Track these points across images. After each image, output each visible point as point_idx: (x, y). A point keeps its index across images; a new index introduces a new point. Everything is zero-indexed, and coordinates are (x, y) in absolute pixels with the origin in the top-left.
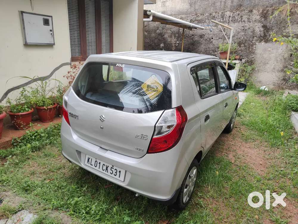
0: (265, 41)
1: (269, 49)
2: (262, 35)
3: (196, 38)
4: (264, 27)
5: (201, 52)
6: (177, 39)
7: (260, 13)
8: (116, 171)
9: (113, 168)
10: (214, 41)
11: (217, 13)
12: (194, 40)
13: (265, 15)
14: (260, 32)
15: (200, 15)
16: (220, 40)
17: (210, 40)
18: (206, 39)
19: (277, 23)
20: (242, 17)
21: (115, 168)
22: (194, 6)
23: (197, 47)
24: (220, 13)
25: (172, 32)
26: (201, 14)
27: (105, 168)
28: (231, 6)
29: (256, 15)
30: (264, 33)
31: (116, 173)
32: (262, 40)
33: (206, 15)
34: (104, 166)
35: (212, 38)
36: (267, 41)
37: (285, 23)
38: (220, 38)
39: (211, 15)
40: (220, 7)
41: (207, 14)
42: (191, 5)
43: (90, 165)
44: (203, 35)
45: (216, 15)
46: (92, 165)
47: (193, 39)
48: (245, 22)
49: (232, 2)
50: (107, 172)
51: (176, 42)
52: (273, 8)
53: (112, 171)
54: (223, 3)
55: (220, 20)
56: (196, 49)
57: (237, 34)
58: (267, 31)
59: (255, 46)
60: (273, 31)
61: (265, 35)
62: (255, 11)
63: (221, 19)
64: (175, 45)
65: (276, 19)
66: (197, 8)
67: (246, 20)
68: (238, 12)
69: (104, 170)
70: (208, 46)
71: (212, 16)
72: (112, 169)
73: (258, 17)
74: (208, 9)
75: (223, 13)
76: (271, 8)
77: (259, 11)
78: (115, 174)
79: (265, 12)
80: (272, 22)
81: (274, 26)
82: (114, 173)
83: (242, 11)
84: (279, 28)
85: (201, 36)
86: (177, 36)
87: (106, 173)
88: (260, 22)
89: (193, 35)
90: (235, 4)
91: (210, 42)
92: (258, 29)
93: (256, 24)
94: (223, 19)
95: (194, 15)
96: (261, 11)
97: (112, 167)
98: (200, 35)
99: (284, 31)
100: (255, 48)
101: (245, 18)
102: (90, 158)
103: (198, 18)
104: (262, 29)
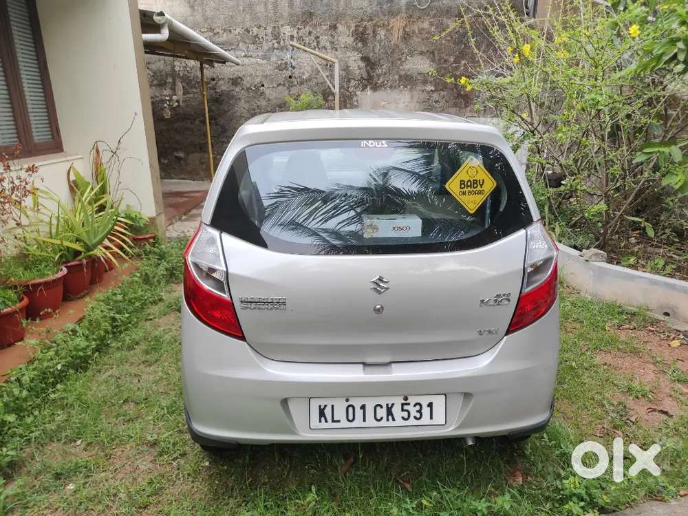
0: (371, 88)
1: (383, 103)
2: (365, 76)
3: (224, 87)
4: (365, 59)
5: (243, 117)
6: (171, 89)
7: (351, 31)
8: (418, 408)
9: (408, 404)
10: (267, 92)
11: (262, 29)
12: (218, 91)
13: (361, 36)
14: (360, 69)
15: (221, 32)
16: (281, 87)
17: (257, 89)
18: (249, 89)
19: (386, 53)
20: (317, 38)
21: (412, 400)
22: (200, 10)
23: (228, 106)
24: (270, 30)
25: (155, 73)
26: (225, 30)
27: (382, 413)
28: (291, 15)
29: (345, 36)
30: (368, 72)
31: (420, 411)
32: (366, 86)
33: (237, 32)
34: (378, 408)
35: (263, 86)
36: (375, 88)
37: (400, 53)
38: (280, 84)
39: (249, 32)
40: (267, 16)
41: (238, 30)
42: (192, 7)
43: (330, 425)
44: (239, 77)
45: (262, 33)
46: (339, 421)
47: (214, 89)
48: (326, 49)
49: (291, 5)
50: (394, 420)
51: (171, 98)
52: (374, 22)
53: (406, 413)
54: (270, 7)
55: (273, 44)
56: (228, 111)
57: (314, 73)
58: (372, 69)
59: (355, 98)
60: (383, 67)
61: (370, 78)
62: (341, 28)
63: (274, 41)
64: (169, 105)
65: (382, 44)
66: (209, 14)
67: (328, 45)
68: (308, 28)
69: (382, 418)
70: (256, 103)
71: (251, 33)
72: (406, 407)
73: (350, 40)
74: (239, 19)
75: (274, 27)
76: (370, 23)
77: (349, 28)
78: (418, 415)
79: (361, 29)
80: (377, 51)
81: (383, 59)
82: (414, 413)
83: (315, 25)
84: (392, 62)
85: (235, 81)
86: (171, 81)
87: (391, 423)
88: (355, 49)
89: (213, 80)
90: (298, 11)
91: (259, 94)
92: (356, 64)
93: (349, 54)
94: (279, 43)
95: (206, 30)
96: (353, 28)
97: (404, 402)
98: (233, 79)
99: (401, 67)
100: (356, 103)
101: (324, 40)
102: (325, 406)
103: (219, 37)
104: (362, 64)
